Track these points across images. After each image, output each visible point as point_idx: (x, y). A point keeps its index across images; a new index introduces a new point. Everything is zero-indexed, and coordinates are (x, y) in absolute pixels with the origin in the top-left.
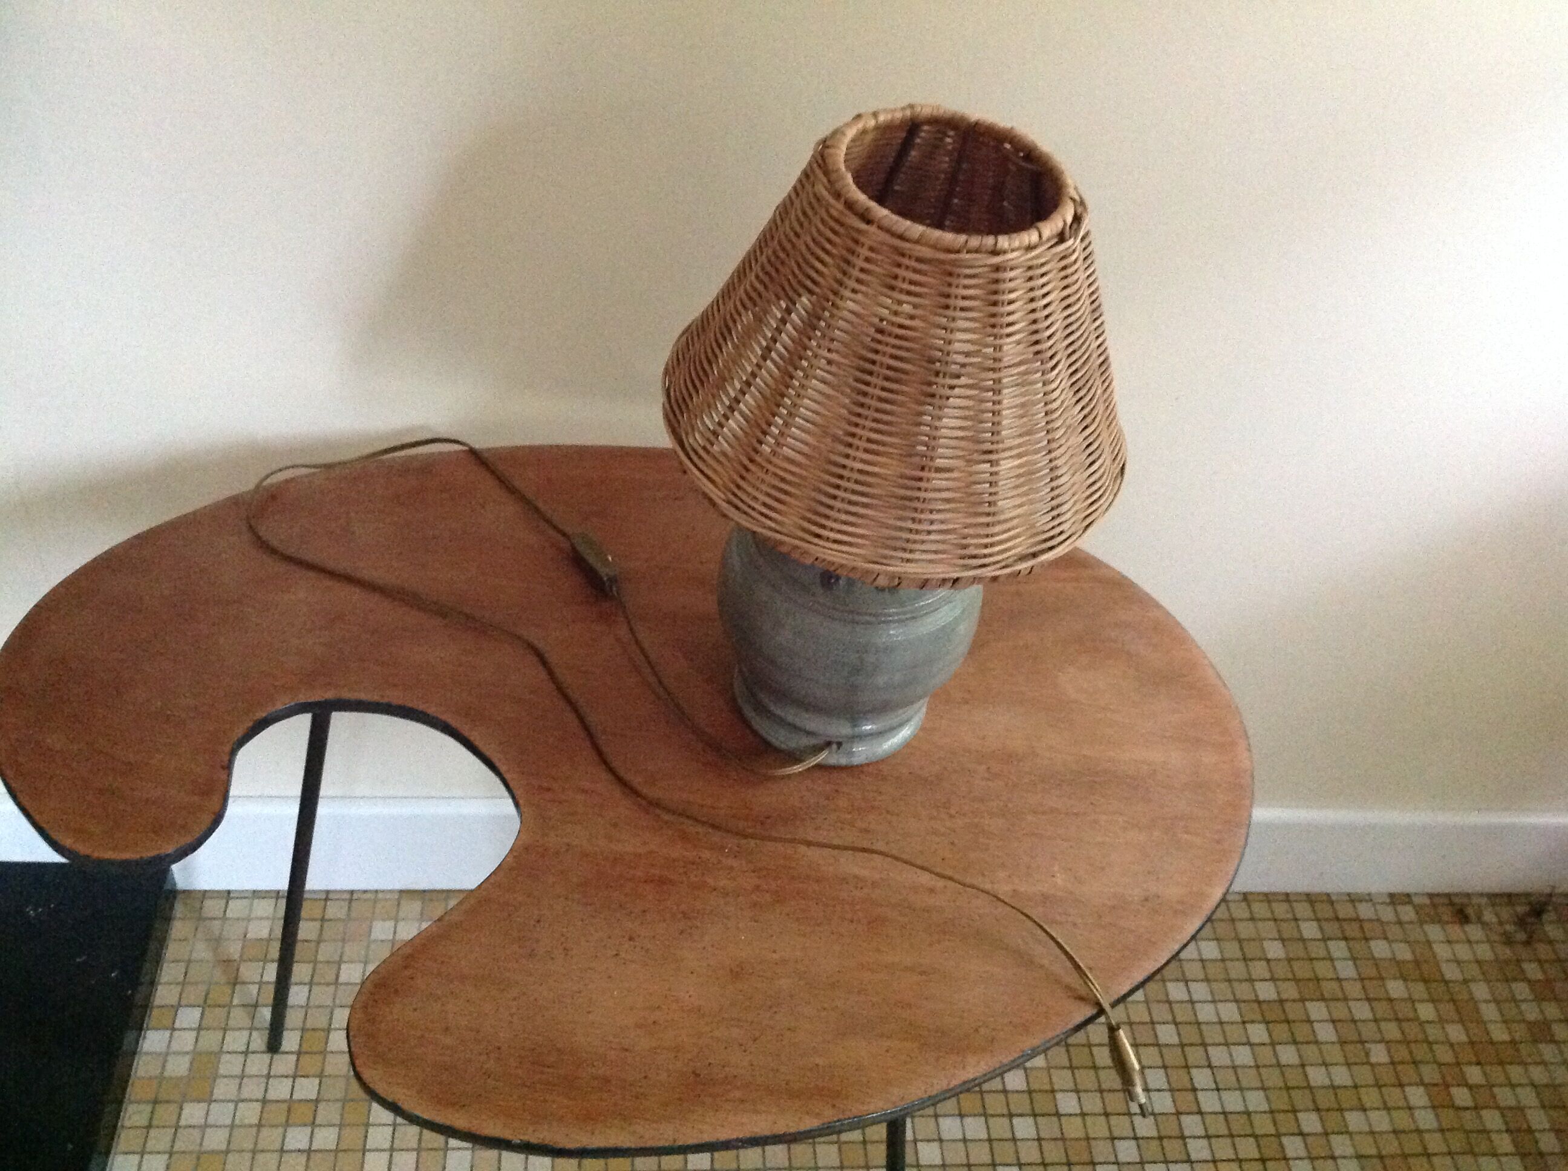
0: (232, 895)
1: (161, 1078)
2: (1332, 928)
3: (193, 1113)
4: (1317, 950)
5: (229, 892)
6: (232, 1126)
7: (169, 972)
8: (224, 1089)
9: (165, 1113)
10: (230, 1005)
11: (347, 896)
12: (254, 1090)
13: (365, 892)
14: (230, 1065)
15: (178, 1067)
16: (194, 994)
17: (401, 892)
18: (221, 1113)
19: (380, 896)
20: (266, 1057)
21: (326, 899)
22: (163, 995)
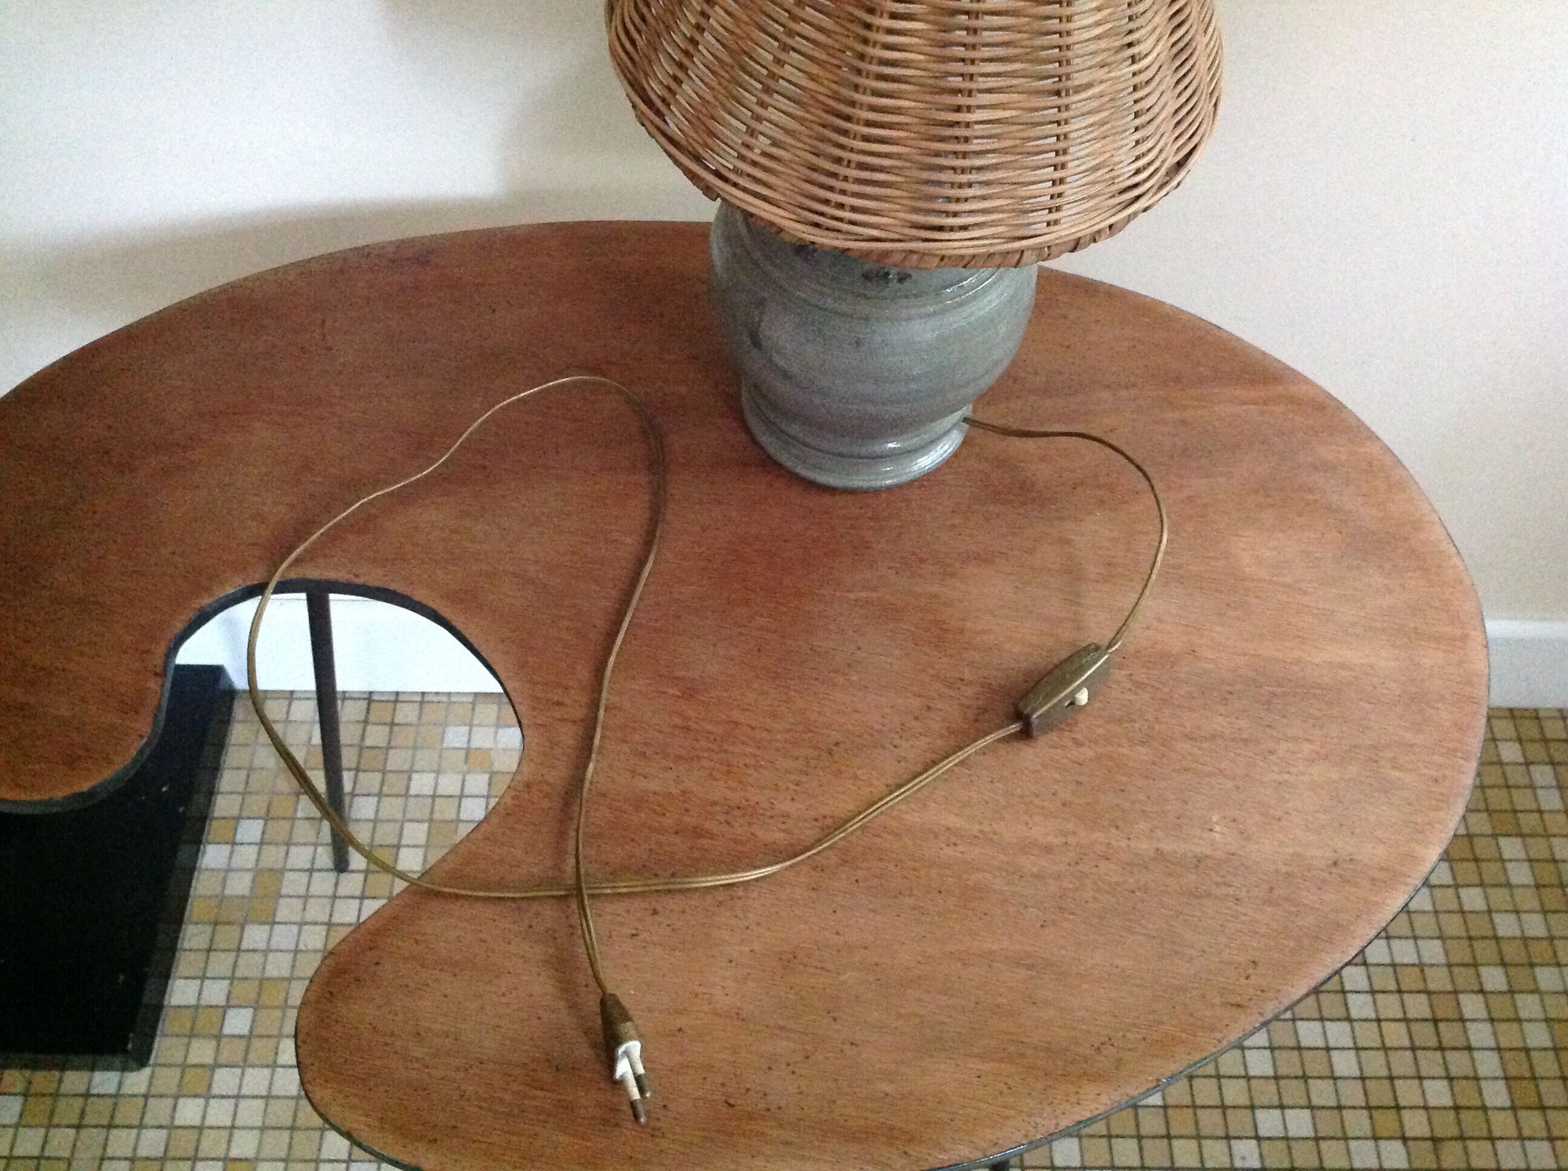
0: (295, 696)
1: (222, 898)
2: (1536, 751)
3: (255, 935)
4: (1516, 776)
5: (292, 692)
6: (297, 951)
7: (229, 780)
8: (286, 910)
9: (226, 936)
10: (293, 819)
11: (419, 699)
12: (317, 911)
13: (437, 693)
14: (294, 883)
15: (240, 885)
16: (258, 804)
17: (476, 695)
18: (284, 936)
19: (453, 699)
20: (332, 876)
21: (396, 701)
22: (223, 805)
